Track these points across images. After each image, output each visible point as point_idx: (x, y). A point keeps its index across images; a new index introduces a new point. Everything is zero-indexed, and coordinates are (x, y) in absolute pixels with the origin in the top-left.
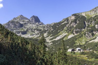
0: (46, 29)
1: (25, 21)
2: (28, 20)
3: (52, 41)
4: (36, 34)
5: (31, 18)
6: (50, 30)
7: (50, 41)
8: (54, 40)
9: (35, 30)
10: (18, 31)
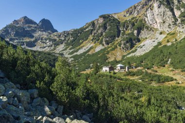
0: (63, 39)
1: (31, 26)
2: (36, 26)
3: (72, 55)
4: (49, 47)
5: (40, 22)
6: (68, 40)
7: (70, 56)
8: (75, 54)
9: (46, 40)
10: (21, 40)
